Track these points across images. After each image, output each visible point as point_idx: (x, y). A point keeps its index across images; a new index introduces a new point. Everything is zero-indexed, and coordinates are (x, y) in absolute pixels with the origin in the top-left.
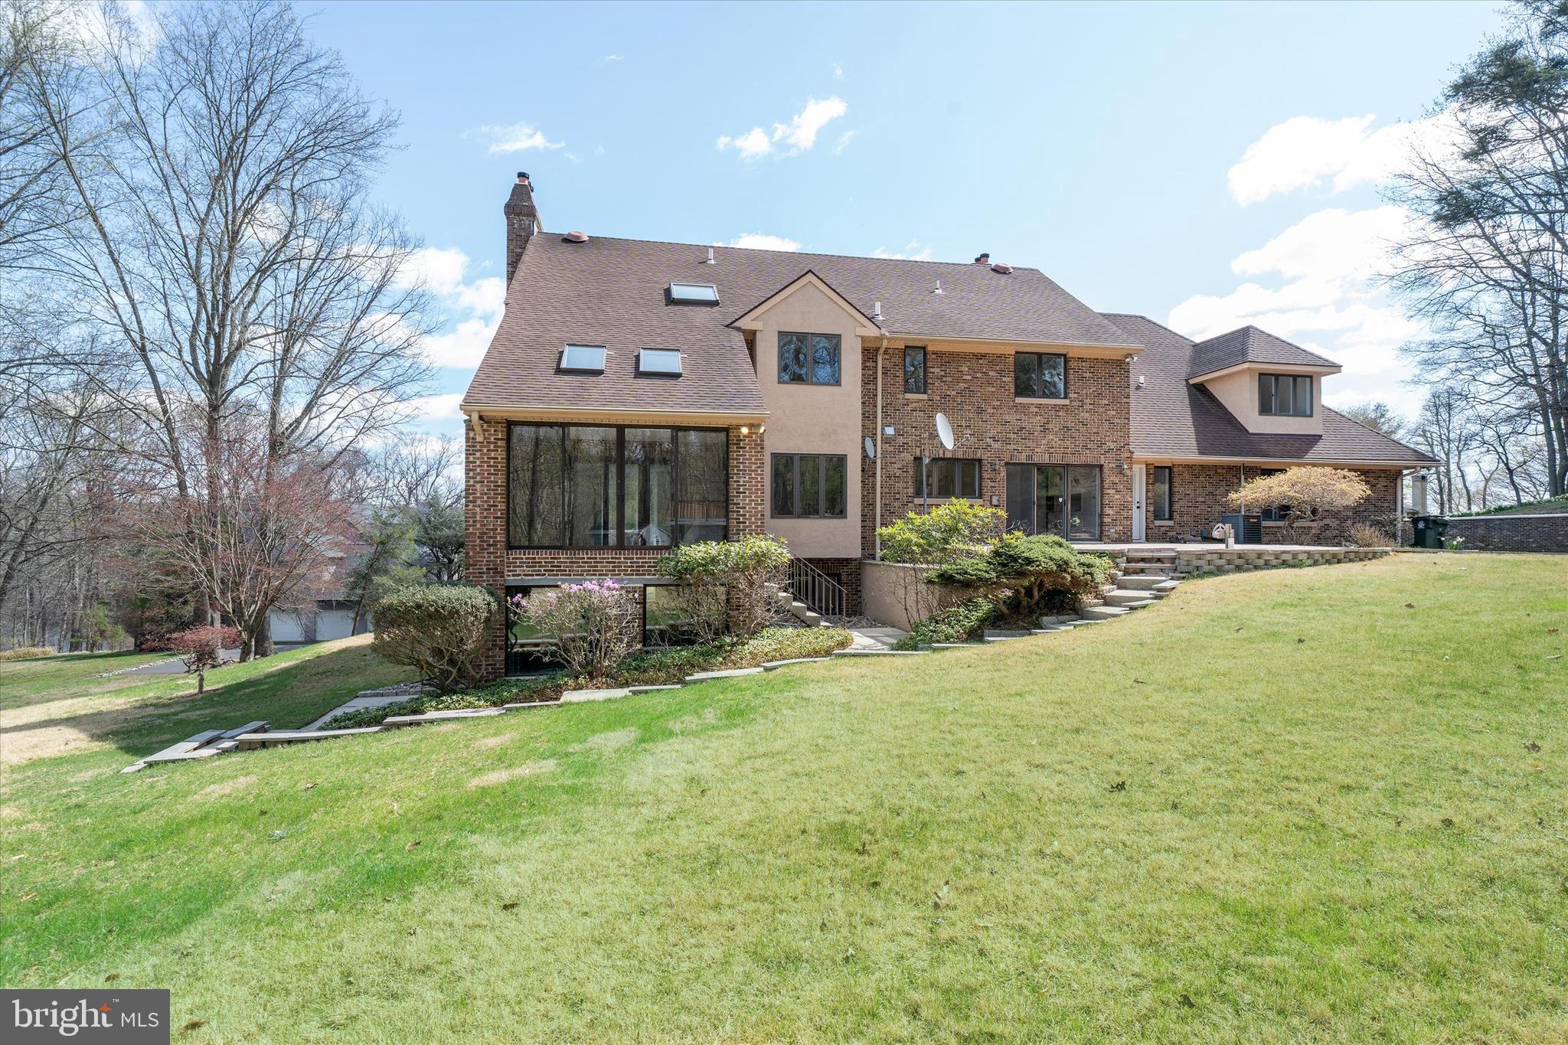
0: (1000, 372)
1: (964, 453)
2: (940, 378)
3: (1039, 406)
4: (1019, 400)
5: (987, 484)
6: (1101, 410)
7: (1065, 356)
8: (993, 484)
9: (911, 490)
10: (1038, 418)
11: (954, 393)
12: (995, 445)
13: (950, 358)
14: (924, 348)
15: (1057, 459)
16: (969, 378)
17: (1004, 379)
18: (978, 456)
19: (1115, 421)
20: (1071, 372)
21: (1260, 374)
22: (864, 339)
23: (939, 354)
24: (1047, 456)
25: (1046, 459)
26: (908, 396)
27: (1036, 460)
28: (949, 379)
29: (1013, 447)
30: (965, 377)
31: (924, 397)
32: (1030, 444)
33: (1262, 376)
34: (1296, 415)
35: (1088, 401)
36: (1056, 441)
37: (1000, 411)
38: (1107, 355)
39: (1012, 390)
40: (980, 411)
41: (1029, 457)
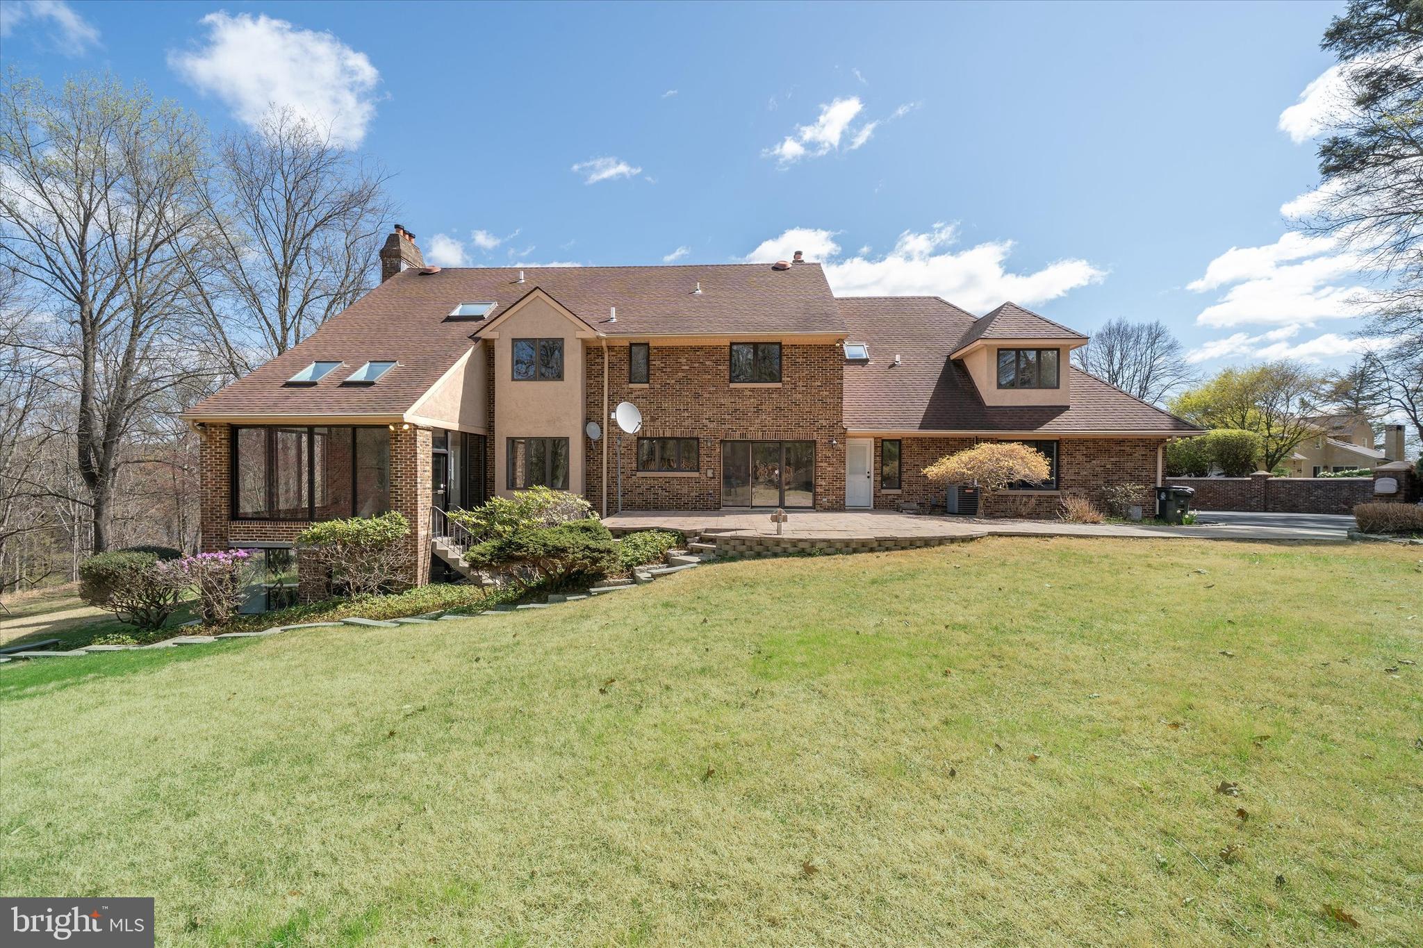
0: (717, 362)
1: (682, 432)
2: (661, 370)
3: (752, 390)
4: (732, 385)
5: (704, 459)
6: (814, 391)
7: (780, 344)
8: (709, 459)
9: (634, 465)
10: (752, 400)
11: (673, 381)
12: (711, 426)
13: (670, 352)
14: (648, 344)
15: (770, 436)
16: (687, 368)
17: (719, 367)
18: (695, 435)
19: (828, 400)
20: (785, 358)
21: (999, 350)
22: (584, 341)
23: (659, 349)
24: (760, 434)
25: (759, 436)
26: (631, 386)
27: (749, 437)
28: (668, 370)
29: (727, 426)
30: (684, 368)
31: (646, 386)
32: (744, 423)
33: (1001, 352)
34: (1040, 387)
35: (801, 384)
36: (769, 420)
37: (715, 396)
38: (820, 342)
39: (727, 377)
40: (697, 396)
41: (742, 435)
